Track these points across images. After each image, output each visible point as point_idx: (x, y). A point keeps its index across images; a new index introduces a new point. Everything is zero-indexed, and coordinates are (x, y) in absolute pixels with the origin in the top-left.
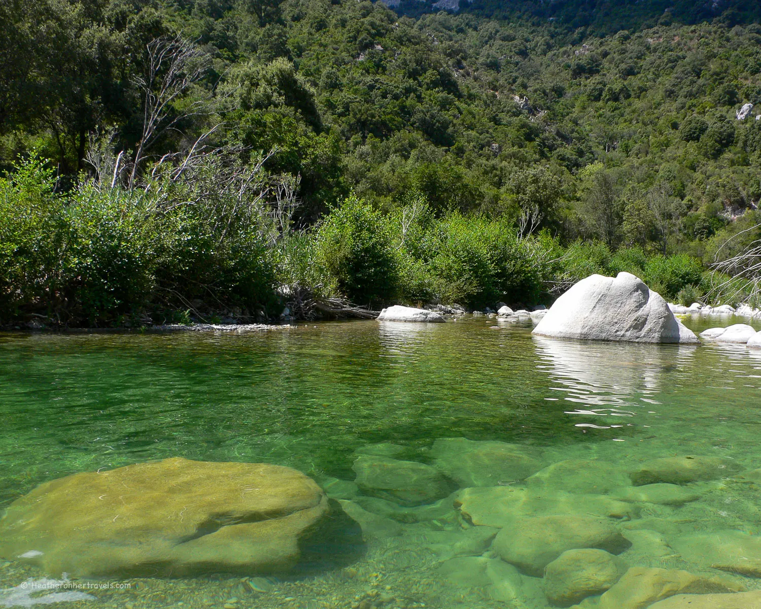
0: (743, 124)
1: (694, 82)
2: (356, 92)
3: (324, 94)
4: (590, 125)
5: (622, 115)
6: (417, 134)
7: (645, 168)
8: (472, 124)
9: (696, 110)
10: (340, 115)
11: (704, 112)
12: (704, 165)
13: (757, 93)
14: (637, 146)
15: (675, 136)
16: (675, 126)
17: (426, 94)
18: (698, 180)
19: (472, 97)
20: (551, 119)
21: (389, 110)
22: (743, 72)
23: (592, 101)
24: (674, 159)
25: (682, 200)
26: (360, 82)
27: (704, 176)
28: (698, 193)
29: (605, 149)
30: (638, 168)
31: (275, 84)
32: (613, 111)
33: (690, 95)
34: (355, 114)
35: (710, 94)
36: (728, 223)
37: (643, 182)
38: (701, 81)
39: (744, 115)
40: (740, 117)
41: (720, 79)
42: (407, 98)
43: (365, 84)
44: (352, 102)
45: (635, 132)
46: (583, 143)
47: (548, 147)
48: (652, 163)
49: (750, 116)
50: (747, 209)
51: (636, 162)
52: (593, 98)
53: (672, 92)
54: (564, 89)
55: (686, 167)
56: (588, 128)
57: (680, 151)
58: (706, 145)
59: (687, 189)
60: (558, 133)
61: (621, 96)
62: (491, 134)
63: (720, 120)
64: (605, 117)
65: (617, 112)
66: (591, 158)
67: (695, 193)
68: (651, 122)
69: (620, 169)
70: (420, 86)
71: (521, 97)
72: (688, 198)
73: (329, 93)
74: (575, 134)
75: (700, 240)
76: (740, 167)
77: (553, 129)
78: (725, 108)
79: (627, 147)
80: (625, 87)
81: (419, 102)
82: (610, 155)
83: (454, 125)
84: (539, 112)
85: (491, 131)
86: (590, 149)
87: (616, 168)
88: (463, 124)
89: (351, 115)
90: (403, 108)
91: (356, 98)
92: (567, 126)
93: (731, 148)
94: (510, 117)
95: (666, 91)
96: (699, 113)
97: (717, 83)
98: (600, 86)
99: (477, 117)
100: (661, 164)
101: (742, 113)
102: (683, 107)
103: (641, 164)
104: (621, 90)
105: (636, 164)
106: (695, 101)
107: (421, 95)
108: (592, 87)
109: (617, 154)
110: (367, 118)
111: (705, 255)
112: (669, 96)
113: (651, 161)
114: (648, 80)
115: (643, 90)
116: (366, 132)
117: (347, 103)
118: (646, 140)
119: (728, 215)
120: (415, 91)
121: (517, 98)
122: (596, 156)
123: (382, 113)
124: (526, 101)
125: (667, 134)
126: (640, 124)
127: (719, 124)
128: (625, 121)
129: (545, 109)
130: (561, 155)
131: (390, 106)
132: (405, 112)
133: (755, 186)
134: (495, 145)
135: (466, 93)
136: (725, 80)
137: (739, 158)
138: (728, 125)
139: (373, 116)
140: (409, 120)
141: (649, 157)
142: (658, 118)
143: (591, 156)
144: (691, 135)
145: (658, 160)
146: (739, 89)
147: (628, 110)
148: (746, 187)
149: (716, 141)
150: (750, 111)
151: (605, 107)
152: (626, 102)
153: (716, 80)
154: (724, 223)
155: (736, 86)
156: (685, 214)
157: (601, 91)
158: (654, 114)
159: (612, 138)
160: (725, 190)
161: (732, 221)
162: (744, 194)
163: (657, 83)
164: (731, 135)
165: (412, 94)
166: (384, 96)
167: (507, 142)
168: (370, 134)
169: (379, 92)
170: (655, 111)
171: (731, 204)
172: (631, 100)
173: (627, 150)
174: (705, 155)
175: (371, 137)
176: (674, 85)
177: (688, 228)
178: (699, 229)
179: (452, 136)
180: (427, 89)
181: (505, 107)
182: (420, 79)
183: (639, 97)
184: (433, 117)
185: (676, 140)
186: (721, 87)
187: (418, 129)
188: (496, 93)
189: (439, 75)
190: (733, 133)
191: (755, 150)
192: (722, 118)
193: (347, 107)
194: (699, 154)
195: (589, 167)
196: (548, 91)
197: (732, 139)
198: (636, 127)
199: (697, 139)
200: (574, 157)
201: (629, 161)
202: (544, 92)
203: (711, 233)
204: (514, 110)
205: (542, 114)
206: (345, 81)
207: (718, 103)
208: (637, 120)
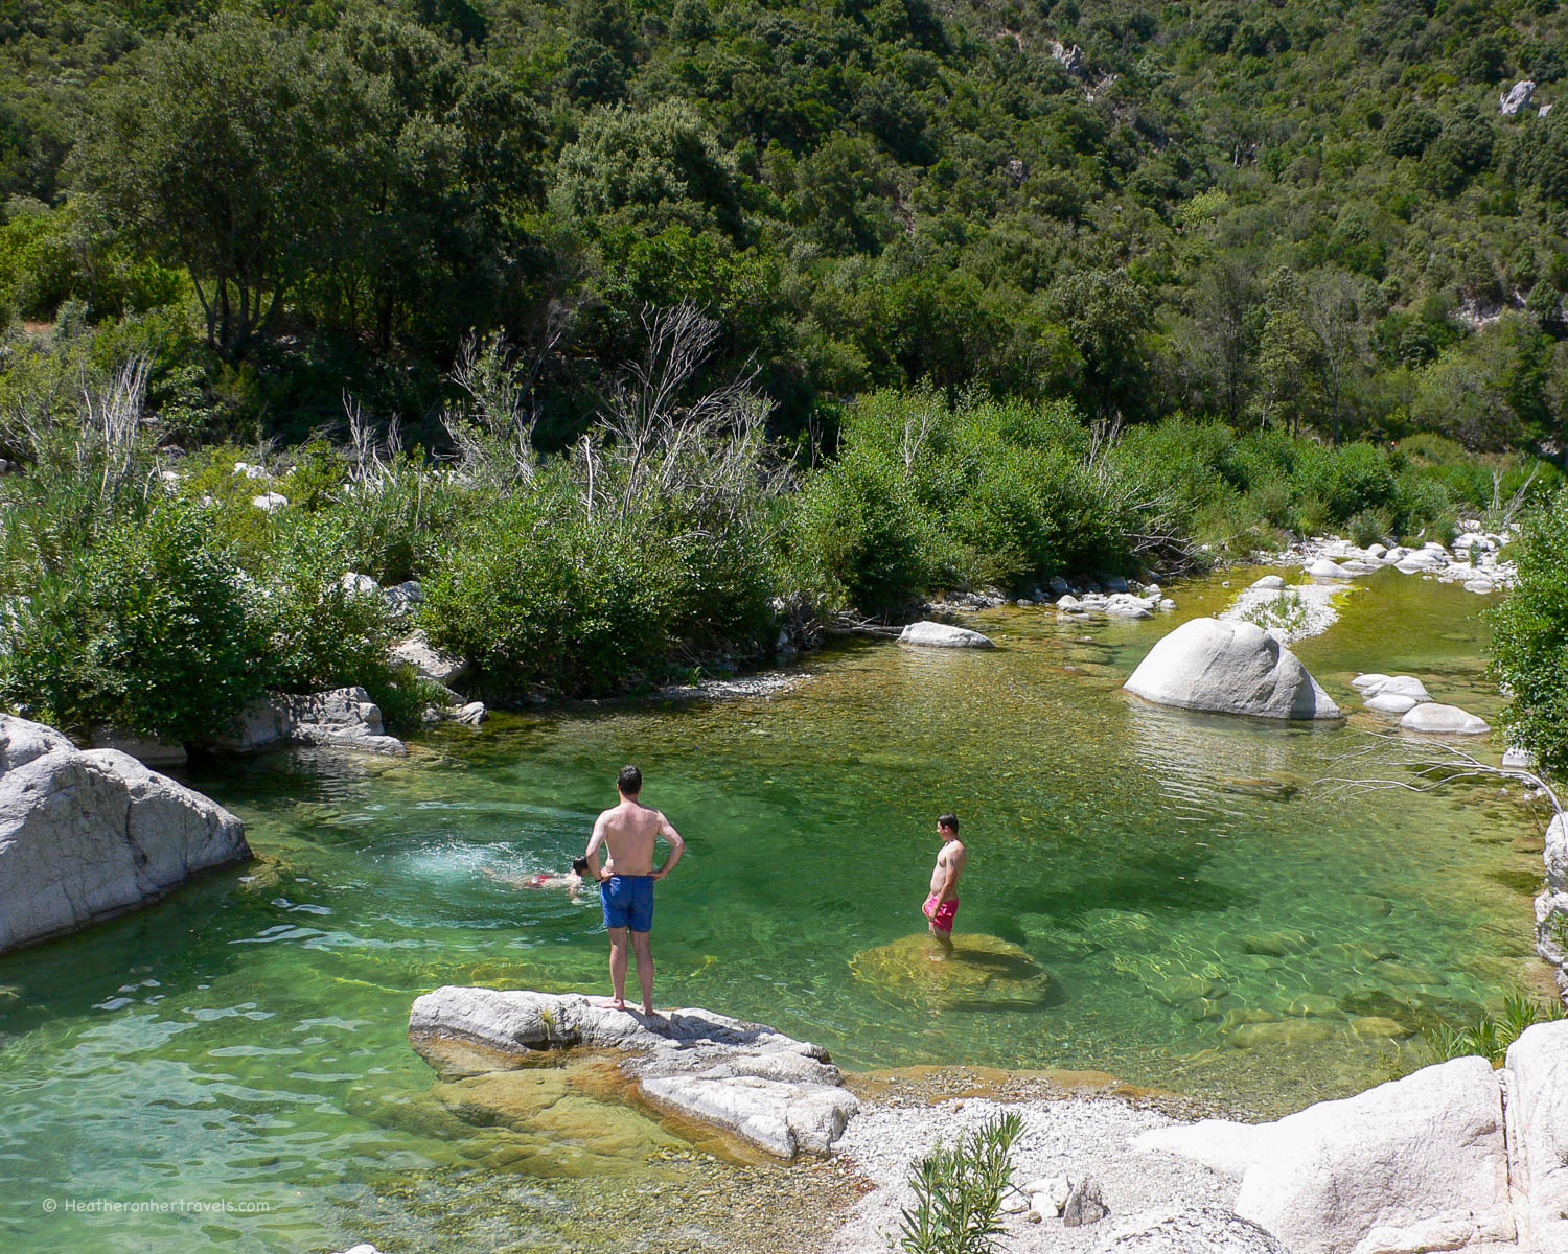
0: (1512, 123)
1: (1420, 26)
2: (744, 48)
3: (680, 50)
4: (1204, 104)
5: (1270, 87)
6: (864, 138)
7: (1310, 210)
8: (971, 118)
9: (1421, 87)
10: (712, 97)
11: (1436, 95)
12: (1427, 210)
13: (1544, 58)
14: (1297, 161)
15: (1375, 143)
16: (1375, 121)
17: (882, 51)
18: (1414, 242)
19: (969, 52)
20: (1125, 95)
21: (809, 90)
22: (1522, 7)
23: (1211, 52)
24: (1370, 193)
25: (1380, 282)
26: (750, 27)
27: (1426, 234)
28: (1412, 268)
29: (1232, 159)
30: (1296, 209)
31: (669, 156)
32: (1252, 77)
33: (1411, 55)
34: (742, 98)
35: (1450, 55)
36: (1467, 334)
37: (1305, 239)
38: (1435, 24)
39: (1515, 105)
40: (1508, 108)
41: (1474, 23)
42: (843, 60)
43: (760, 32)
44: (737, 72)
45: (1295, 127)
46: (1190, 145)
47: (1120, 164)
48: (1325, 199)
49: (1528, 107)
50: (1505, 307)
51: (1292, 194)
52: (1212, 46)
53: (1374, 44)
54: (1153, 22)
55: (1393, 211)
56: (1200, 110)
57: (1382, 176)
58: (1434, 169)
59: (1391, 259)
60: (1140, 125)
61: (1271, 44)
62: (1008, 140)
63: (1467, 117)
64: (1235, 90)
65: (1261, 78)
66: (1203, 180)
67: (1407, 269)
68: (1328, 106)
69: (1261, 208)
70: (869, 31)
71: (1068, 46)
72: (1390, 278)
73: (688, 49)
74: (1173, 128)
75: (1410, 368)
76: (1498, 218)
77: (1129, 114)
78: (1479, 88)
79: (1276, 161)
80: (1280, 26)
81: (866, 68)
82: (1243, 176)
83: (936, 121)
84: (1103, 78)
85: (1008, 133)
86: (1203, 160)
87: (1253, 207)
88: (953, 117)
89: (735, 96)
90: (836, 83)
91: (744, 63)
92: (1158, 108)
93: (1484, 176)
94: (1046, 92)
95: (1362, 41)
96: (1426, 96)
97: (1466, 31)
98: (1227, 22)
99: (981, 102)
100: (1341, 203)
101: (1512, 101)
102: (1394, 81)
103: (1302, 202)
104: (1271, 33)
105: (1294, 202)
106: (1418, 69)
107: (870, 53)
108: (1212, 24)
109: (1254, 175)
110: (766, 107)
111: (1416, 401)
112: (1368, 52)
113: (1323, 196)
114: (1327, 13)
115: (1315, 33)
116: (764, 134)
117: (726, 73)
118: (1314, 149)
119: (1468, 317)
120: (859, 45)
121: (1059, 47)
122: (1214, 175)
123: (795, 95)
124: (1077, 54)
125: (1357, 138)
126: (1306, 109)
127: (1463, 126)
128: (1276, 101)
129: (1115, 72)
130: (1144, 182)
131: (811, 81)
132: (841, 92)
133: (1525, 260)
134: (1016, 164)
135: (957, 43)
136: (1483, 27)
137: (1497, 198)
138: (1480, 128)
139: (778, 103)
140: (848, 109)
141: (1321, 186)
142: (1343, 98)
143: (1204, 175)
144: (1406, 143)
145: (1336, 193)
146: (1510, 45)
147: (1284, 76)
148: (1508, 260)
149: (1455, 161)
150: (1527, 97)
151: (1238, 68)
152: (1279, 59)
153: (1465, 24)
154: (1459, 335)
155: (1505, 39)
156: (1383, 313)
157: (1230, 32)
158: (1334, 88)
159: (1248, 136)
160: (1464, 266)
161: (1474, 330)
162: (1501, 275)
163: (1346, 19)
164: (1485, 149)
165: (853, 53)
166: (799, 59)
167: (1040, 156)
168: (773, 141)
169: (789, 51)
170: (1339, 83)
171: (1474, 294)
172: (1290, 53)
173: (1276, 167)
174: (1432, 189)
175: (775, 147)
176: (1379, 30)
177: (1388, 342)
178: (1409, 346)
179: (932, 144)
180: (882, 40)
181: (1034, 69)
182: (869, 15)
183: (1306, 49)
184: (896, 104)
185: (1376, 153)
186: (1474, 44)
187: (864, 127)
188: (1017, 37)
189: (906, 9)
190: (1489, 146)
191: (1530, 184)
192: (1470, 113)
193: (726, 83)
194: (1419, 185)
195: (1199, 199)
196: (1121, 28)
197: (1485, 158)
198: (1297, 114)
199: (1418, 152)
200: (1170, 178)
201: (1279, 193)
202: (1113, 30)
203: (1431, 354)
204: (1053, 77)
205: (1109, 82)
206: (719, 21)
207: (1466, 75)
208: (1300, 98)
